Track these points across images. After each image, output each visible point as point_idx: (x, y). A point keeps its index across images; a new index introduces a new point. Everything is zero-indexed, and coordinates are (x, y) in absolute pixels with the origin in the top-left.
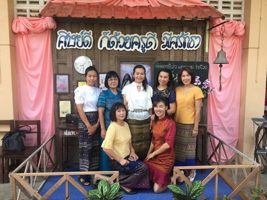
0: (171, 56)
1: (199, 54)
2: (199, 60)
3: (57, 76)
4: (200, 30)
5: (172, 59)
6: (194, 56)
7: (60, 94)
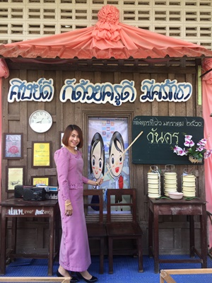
0: (154, 110)
1: (190, 107)
2: (190, 114)
3: (7, 136)
4: (189, 77)
5: (155, 114)
6: (184, 110)
7: (10, 159)
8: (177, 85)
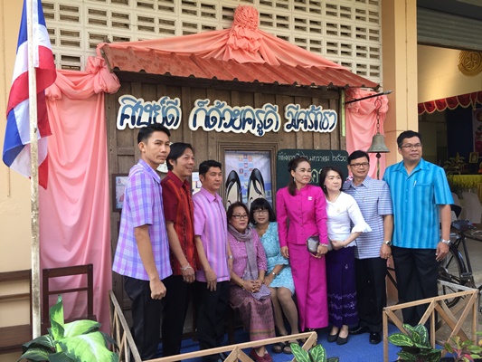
0: (298, 141)
1: (334, 139)
2: (335, 148)
3: (117, 178)
4: (333, 103)
5: (300, 146)
6: (328, 141)
8: (323, 112)
